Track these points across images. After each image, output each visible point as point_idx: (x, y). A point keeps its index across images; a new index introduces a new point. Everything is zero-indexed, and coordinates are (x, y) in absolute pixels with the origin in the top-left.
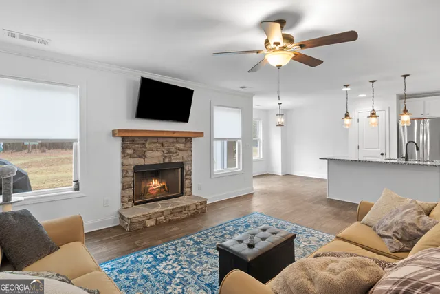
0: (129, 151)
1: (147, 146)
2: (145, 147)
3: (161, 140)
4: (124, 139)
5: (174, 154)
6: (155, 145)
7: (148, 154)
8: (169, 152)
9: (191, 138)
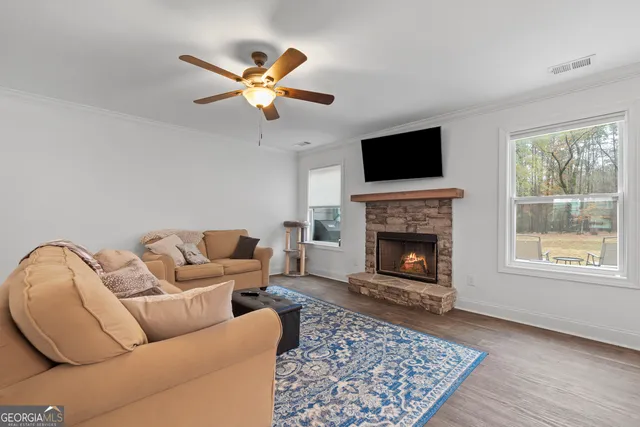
0: (371, 217)
1: (388, 211)
2: (386, 213)
3: (404, 204)
4: (368, 203)
5: (421, 223)
6: (396, 210)
7: (390, 220)
8: (415, 220)
9: (450, 199)
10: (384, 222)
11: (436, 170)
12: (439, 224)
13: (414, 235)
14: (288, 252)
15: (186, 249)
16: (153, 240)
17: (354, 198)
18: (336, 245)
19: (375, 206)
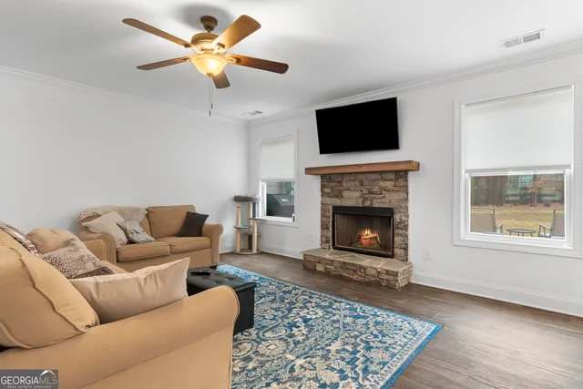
0: (326, 190)
1: (344, 184)
2: (342, 186)
3: (360, 177)
4: (323, 177)
5: (377, 196)
6: (352, 183)
7: (345, 194)
8: (371, 193)
9: (406, 172)
10: (339, 195)
11: (392, 142)
12: (396, 196)
13: (371, 209)
14: (238, 229)
15: (128, 227)
16: (90, 218)
17: (309, 171)
18: (289, 220)
19: (329, 179)
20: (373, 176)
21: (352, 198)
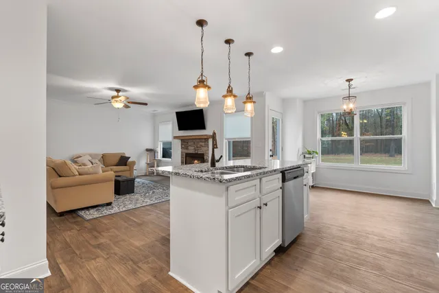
0: (183, 146)
1: (189, 143)
3: (194, 140)
4: (182, 140)
5: (199, 149)
6: (191, 143)
7: (189, 148)
8: (197, 147)
9: (208, 139)
10: (187, 149)
11: (203, 127)
12: (205, 149)
13: (197, 154)
14: (148, 164)
15: (93, 161)
16: (78, 158)
17: (175, 138)
18: (170, 160)
19: (184, 141)
20: (198, 140)
21: (191, 150)
